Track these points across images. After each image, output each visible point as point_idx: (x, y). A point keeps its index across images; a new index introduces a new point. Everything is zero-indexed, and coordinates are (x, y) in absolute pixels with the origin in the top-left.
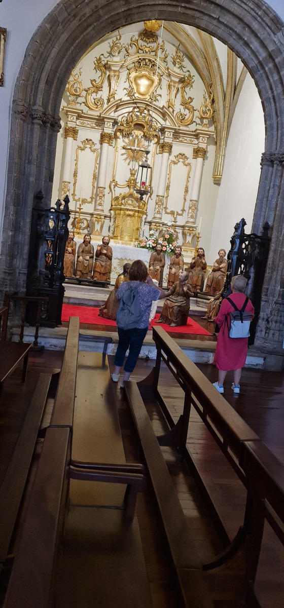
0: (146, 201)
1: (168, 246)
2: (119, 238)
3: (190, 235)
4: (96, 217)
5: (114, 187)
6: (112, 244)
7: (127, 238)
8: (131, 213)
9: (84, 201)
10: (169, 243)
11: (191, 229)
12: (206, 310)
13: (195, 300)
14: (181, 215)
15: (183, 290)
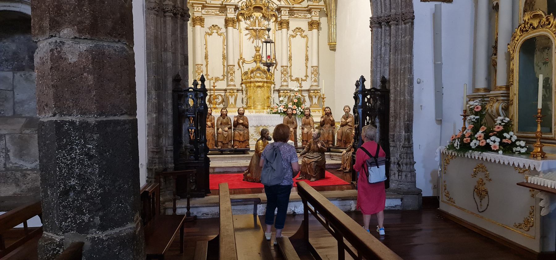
0: (273, 72)
1: (297, 110)
2: (252, 107)
3: (316, 97)
4: (230, 92)
5: (243, 64)
6: (247, 114)
7: (259, 107)
8: (261, 84)
9: (217, 79)
10: (298, 106)
11: (316, 92)
12: (340, 162)
13: (328, 155)
14: (305, 80)
15: (317, 146)
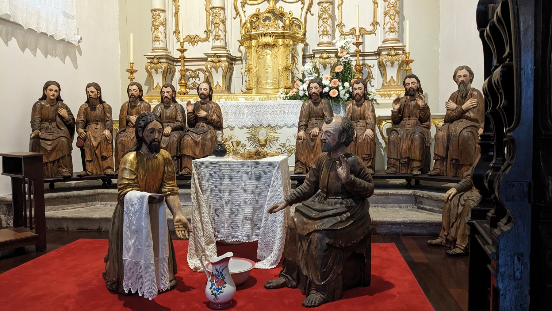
1: (341, 88)
3: (392, 64)
4: (212, 61)
5: (243, 6)
8: (269, 40)
9: (193, 40)
11: (393, 52)
14: (373, 32)
